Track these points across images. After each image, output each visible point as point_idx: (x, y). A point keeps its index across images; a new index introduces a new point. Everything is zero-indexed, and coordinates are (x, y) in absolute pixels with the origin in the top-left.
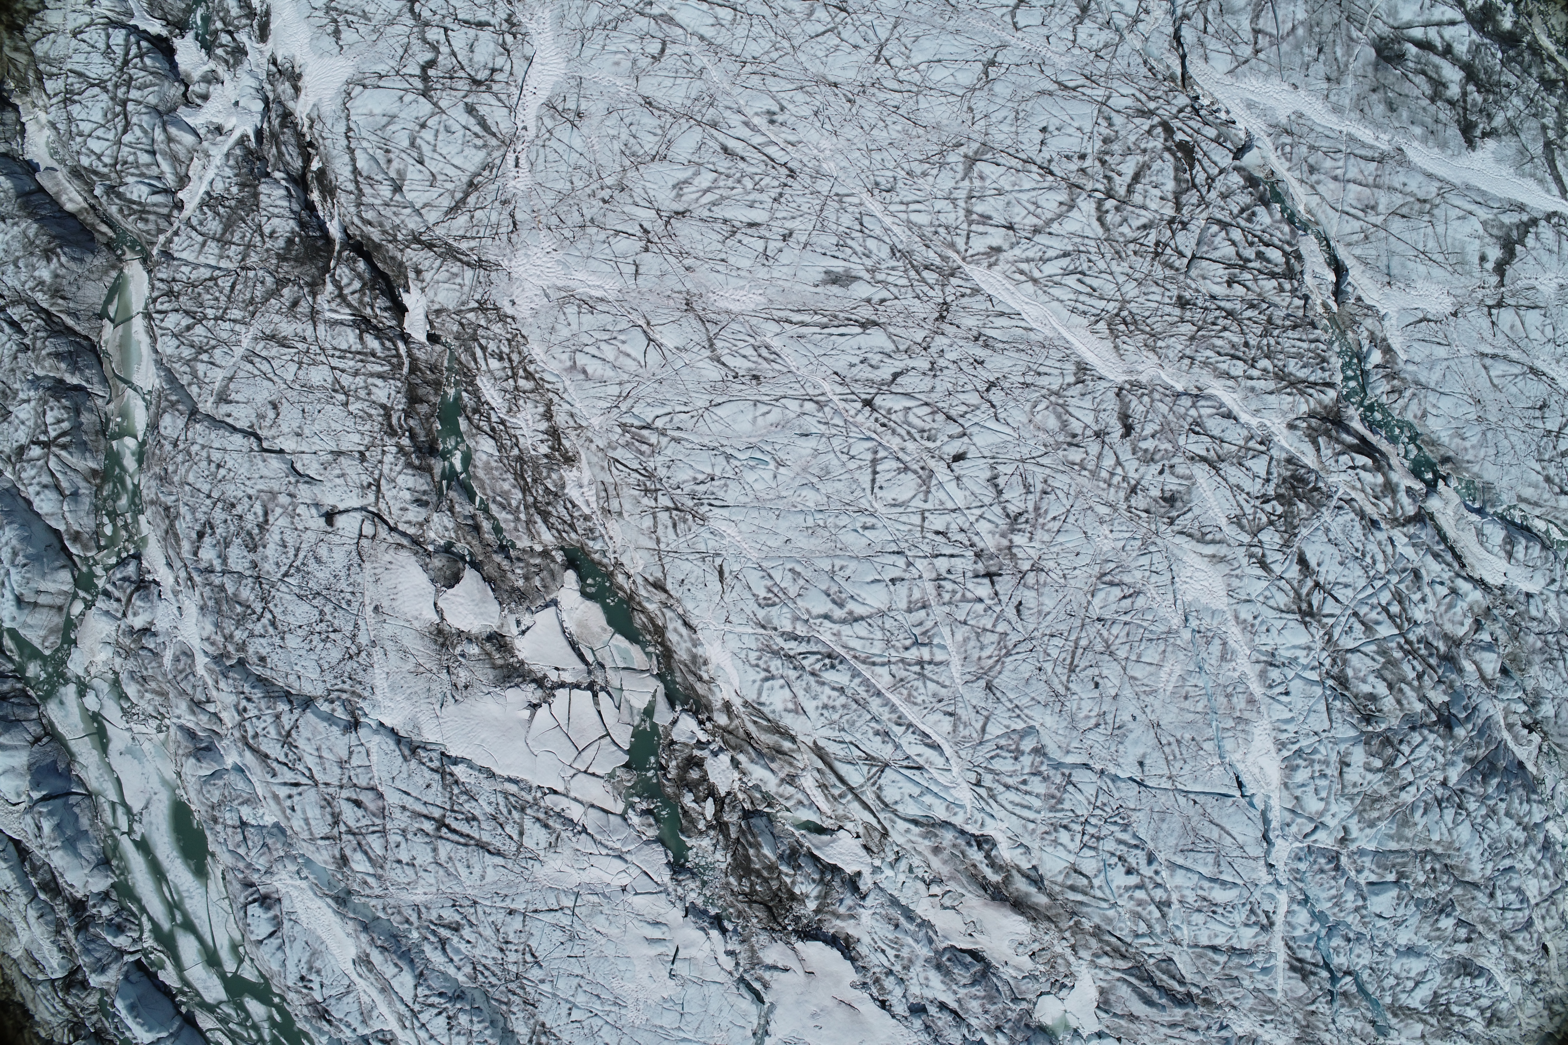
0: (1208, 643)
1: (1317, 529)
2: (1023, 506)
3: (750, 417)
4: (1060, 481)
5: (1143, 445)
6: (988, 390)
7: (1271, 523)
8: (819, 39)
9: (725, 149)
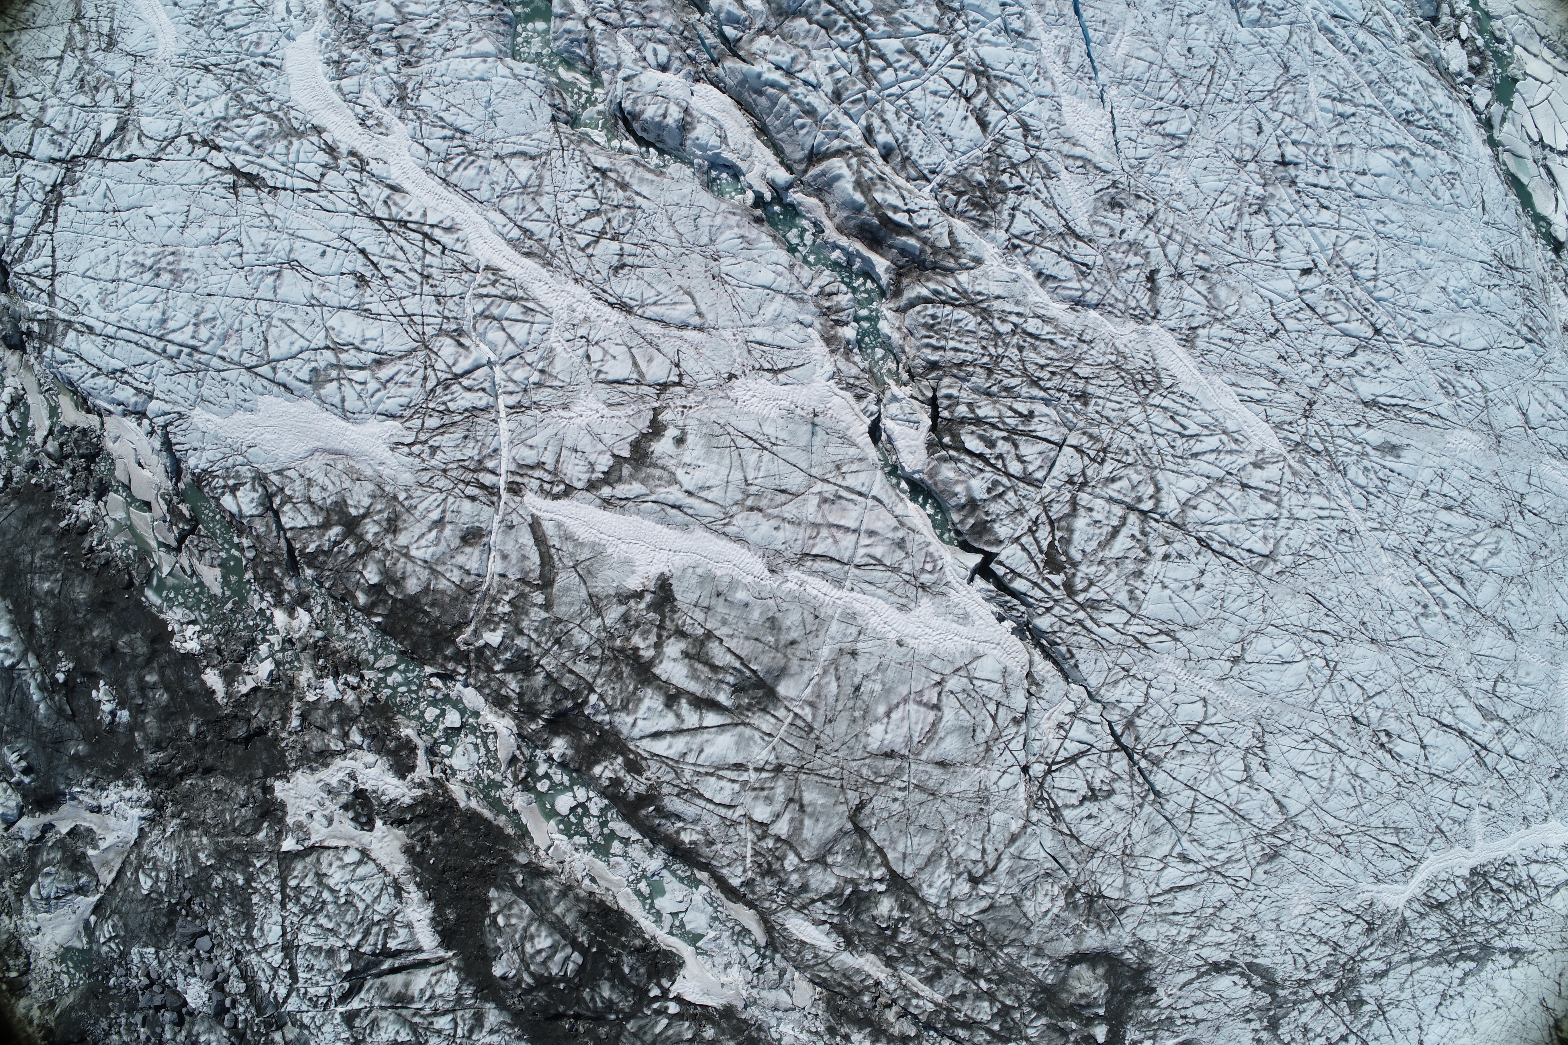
0: (1082, 66)
1: (964, 153)
2: (1253, 219)
3: (1464, 334)
4: (1218, 237)
5: (1138, 260)
6: (1277, 331)
7: (1014, 166)
8: (1380, 689)
9: (1462, 583)
